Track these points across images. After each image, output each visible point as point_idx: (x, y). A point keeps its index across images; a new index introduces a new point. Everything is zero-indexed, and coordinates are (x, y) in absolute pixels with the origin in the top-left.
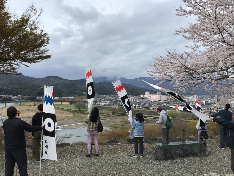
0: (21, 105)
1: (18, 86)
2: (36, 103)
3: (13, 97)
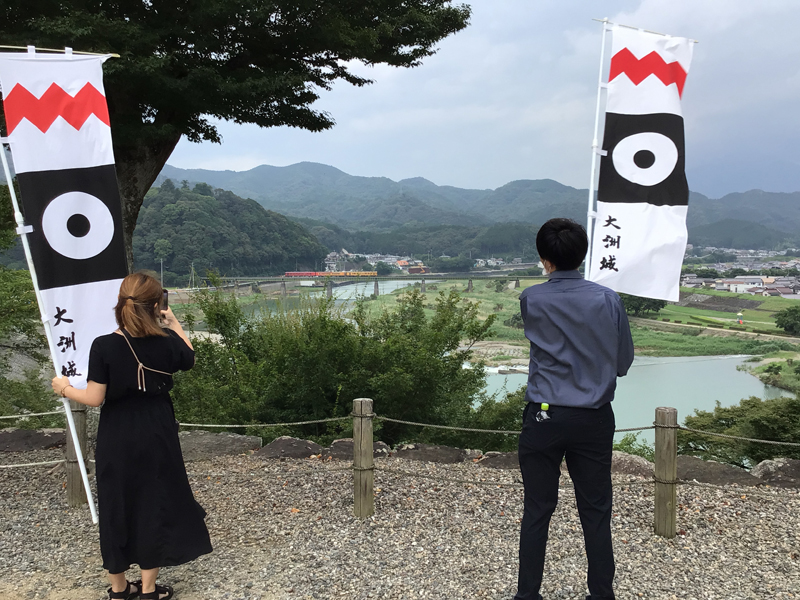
0: (424, 290)
1: (414, 222)
2: (475, 283)
3: (399, 260)
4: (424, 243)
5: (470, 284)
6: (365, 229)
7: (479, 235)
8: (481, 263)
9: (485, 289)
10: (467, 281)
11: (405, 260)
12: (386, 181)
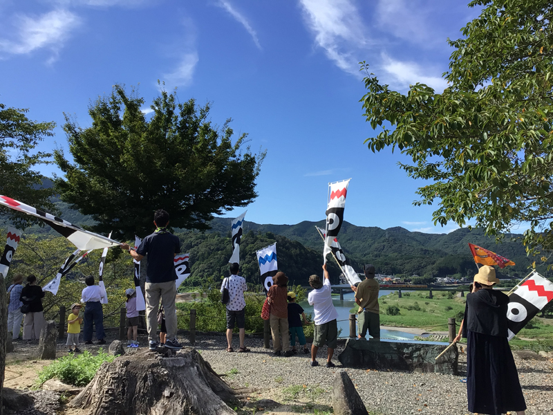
0: (400, 296)
1: (396, 254)
2: (434, 293)
3: (386, 277)
4: (402, 267)
5: (431, 293)
6: (364, 259)
7: (438, 262)
8: (439, 279)
9: (441, 297)
10: (429, 292)
11: (389, 278)
12: (377, 229)
